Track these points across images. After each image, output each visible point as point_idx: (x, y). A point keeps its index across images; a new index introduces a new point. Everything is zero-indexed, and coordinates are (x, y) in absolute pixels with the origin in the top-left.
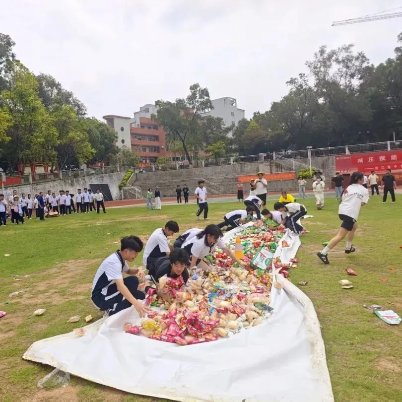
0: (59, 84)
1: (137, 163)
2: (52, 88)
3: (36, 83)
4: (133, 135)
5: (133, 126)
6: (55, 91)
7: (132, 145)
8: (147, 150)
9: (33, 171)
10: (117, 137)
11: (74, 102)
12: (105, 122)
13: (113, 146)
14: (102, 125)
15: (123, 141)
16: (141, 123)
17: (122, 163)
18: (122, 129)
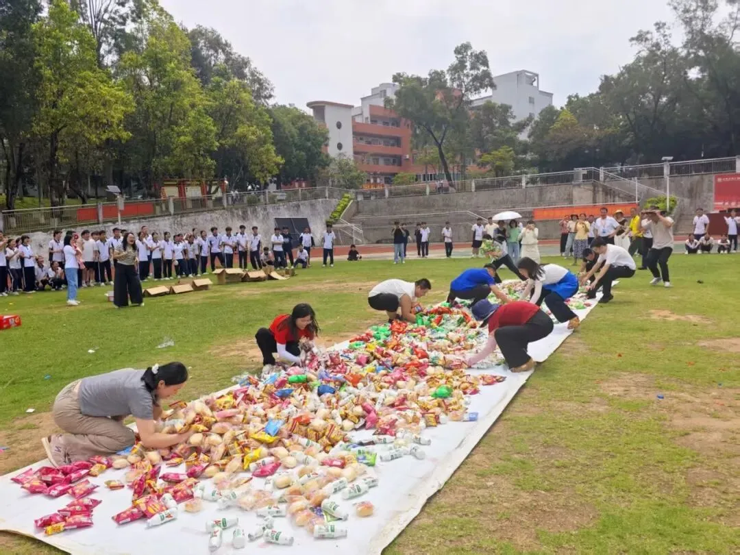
0: (226, 45)
1: (361, 183)
2: (216, 51)
3: (188, 41)
4: (358, 134)
5: (359, 120)
6: (222, 57)
7: (355, 153)
8: (381, 161)
9: (182, 193)
10: (327, 139)
11: (252, 74)
12: (310, 112)
13: (321, 153)
14: (303, 116)
15: (340, 146)
16: (371, 115)
17: (336, 183)
18: (339, 126)
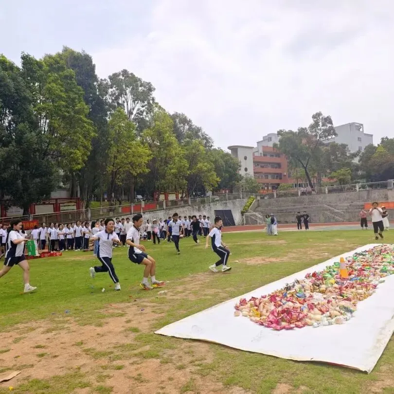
0: (190, 121)
1: (259, 190)
2: (184, 124)
3: (171, 121)
4: (256, 163)
5: (256, 154)
6: (187, 127)
7: (255, 173)
8: (270, 177)
9: (166, 198)
10: (240, 166)
11: (203, 136)
12: (230, 152)
13: (237, 174)
14: (227, 154)
15: (246, 170)
16: (263, 151)
17: (244, 190)
18: (246, 158)
